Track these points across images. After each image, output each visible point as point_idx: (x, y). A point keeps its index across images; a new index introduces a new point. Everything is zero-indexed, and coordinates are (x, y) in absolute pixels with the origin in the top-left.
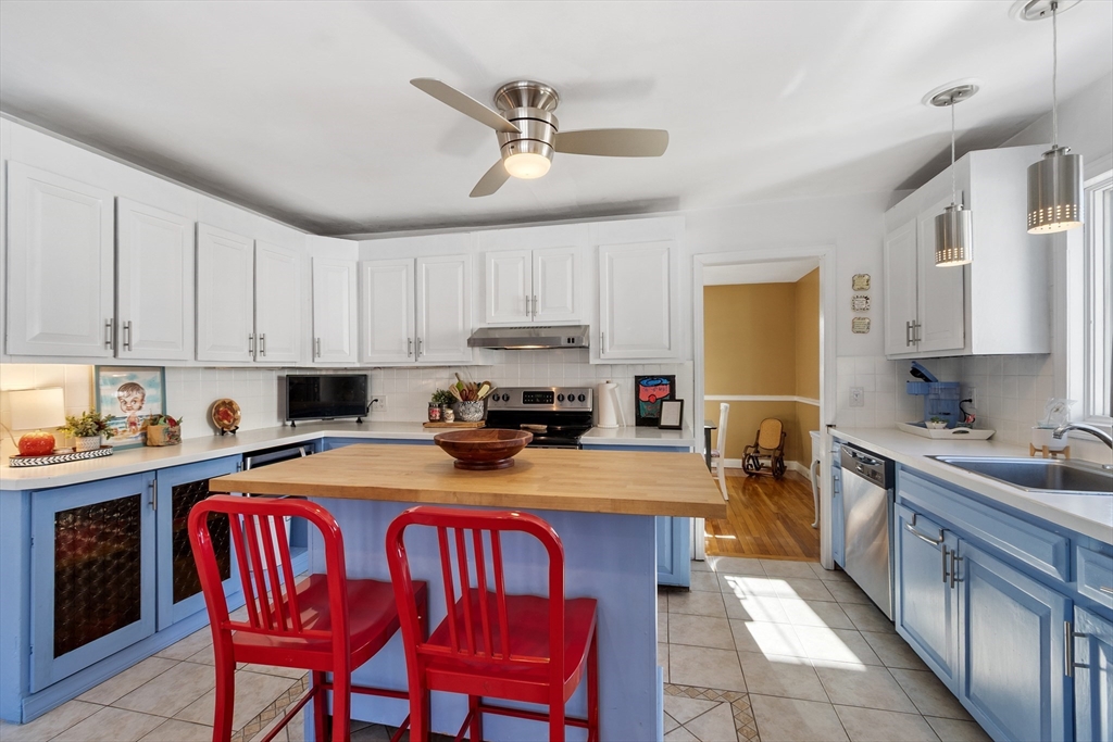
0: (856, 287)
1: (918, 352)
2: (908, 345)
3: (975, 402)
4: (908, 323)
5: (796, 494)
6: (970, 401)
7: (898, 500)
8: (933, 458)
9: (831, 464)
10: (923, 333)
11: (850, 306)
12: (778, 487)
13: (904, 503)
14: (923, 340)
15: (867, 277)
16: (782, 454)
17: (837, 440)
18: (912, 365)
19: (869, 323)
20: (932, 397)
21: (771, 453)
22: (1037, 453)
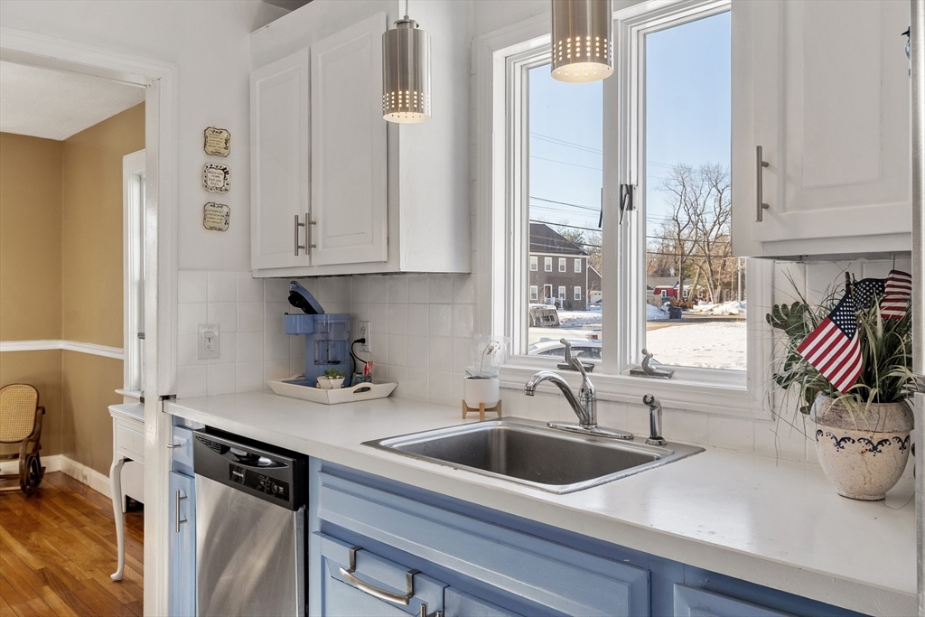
0: (209, 149)
1: (311, 266)
2: (297, 254)
3: (369, 343)
4: (297, 217)
5: (70, 518)
6: (363, 341)
7: (314, 526)
8: (374, 444)
9: (167, 467)
10: (318, 235)
11: (198, 182)
12: (30, 509)
13: (328, 531)
14: (320, 247)
15: (225, 135)
16: (37, 448)
17: (179, 423)
18: (291, 287)
19: (228, 215)
20: (319, 337)
21: (20, 449)
22: (469, 414)
